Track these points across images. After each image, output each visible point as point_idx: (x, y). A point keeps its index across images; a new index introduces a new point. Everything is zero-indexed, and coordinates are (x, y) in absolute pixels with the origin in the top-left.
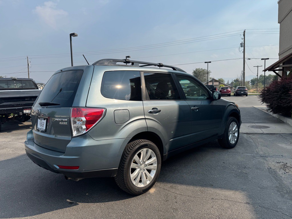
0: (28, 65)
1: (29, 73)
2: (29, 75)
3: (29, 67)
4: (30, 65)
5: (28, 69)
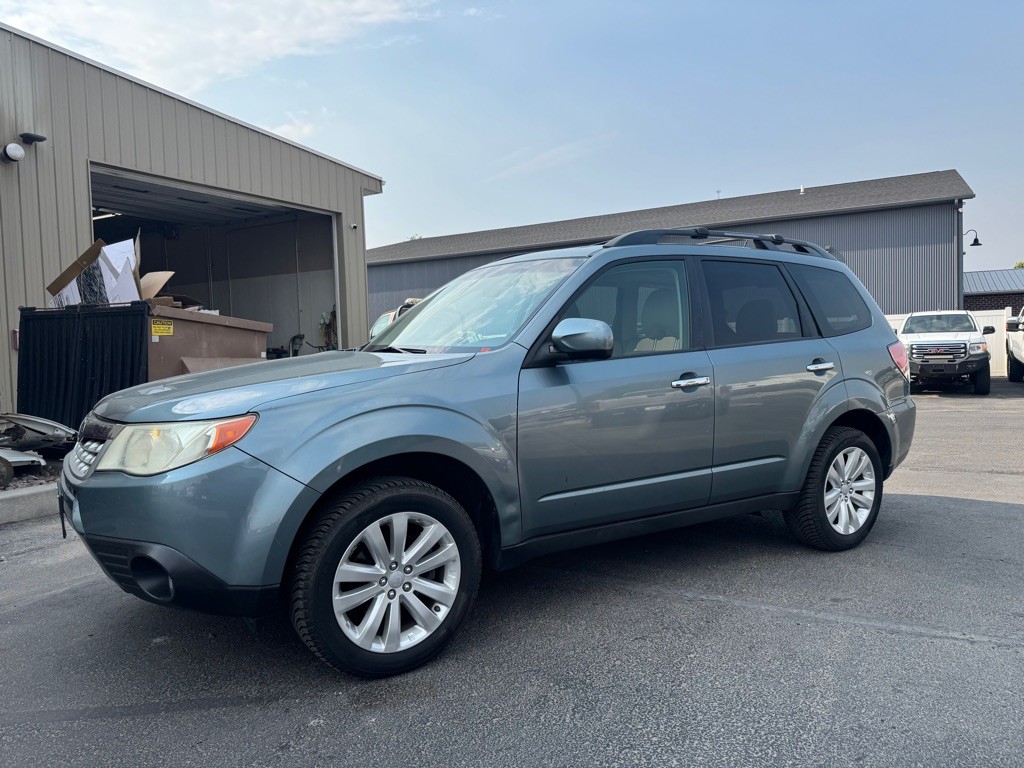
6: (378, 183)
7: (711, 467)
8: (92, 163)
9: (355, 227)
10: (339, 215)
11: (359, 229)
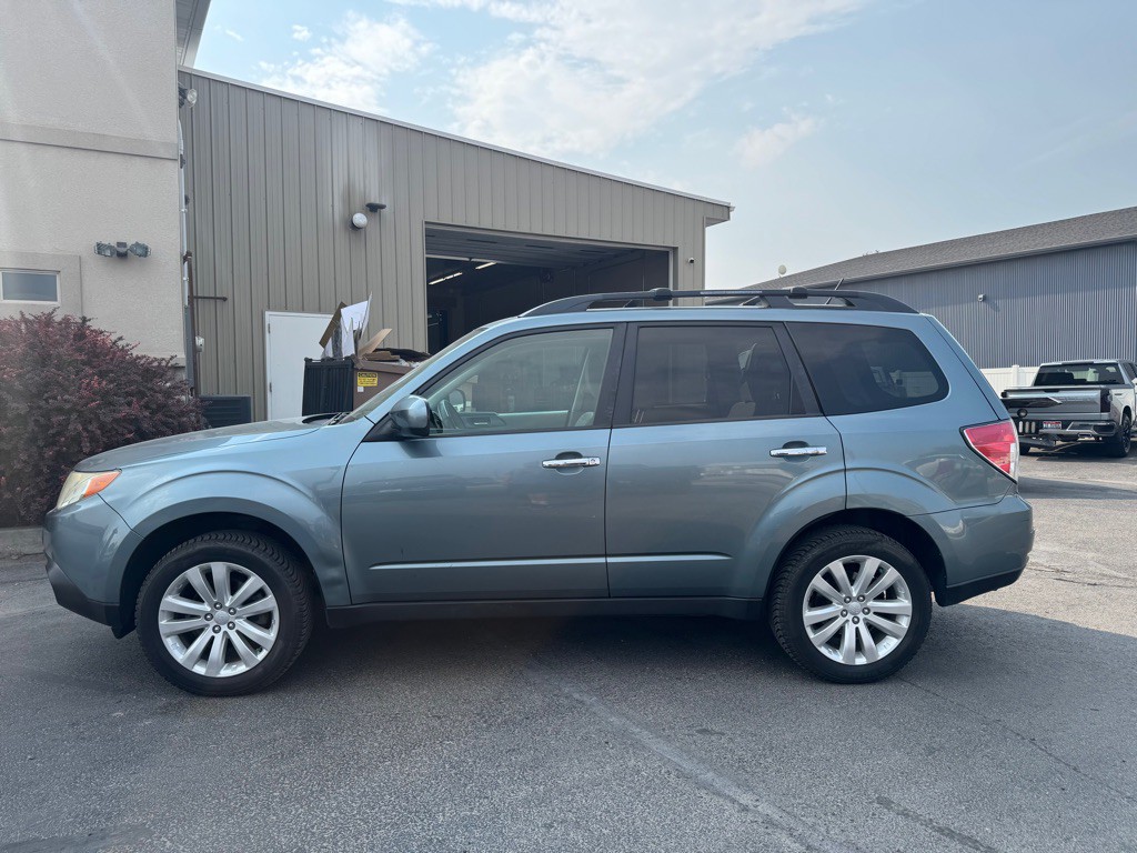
6: (726, 210)
7: (606, 556)
8: (426, 223)
9: (692, 261)
10: (675, 249)
11: (697, 263)
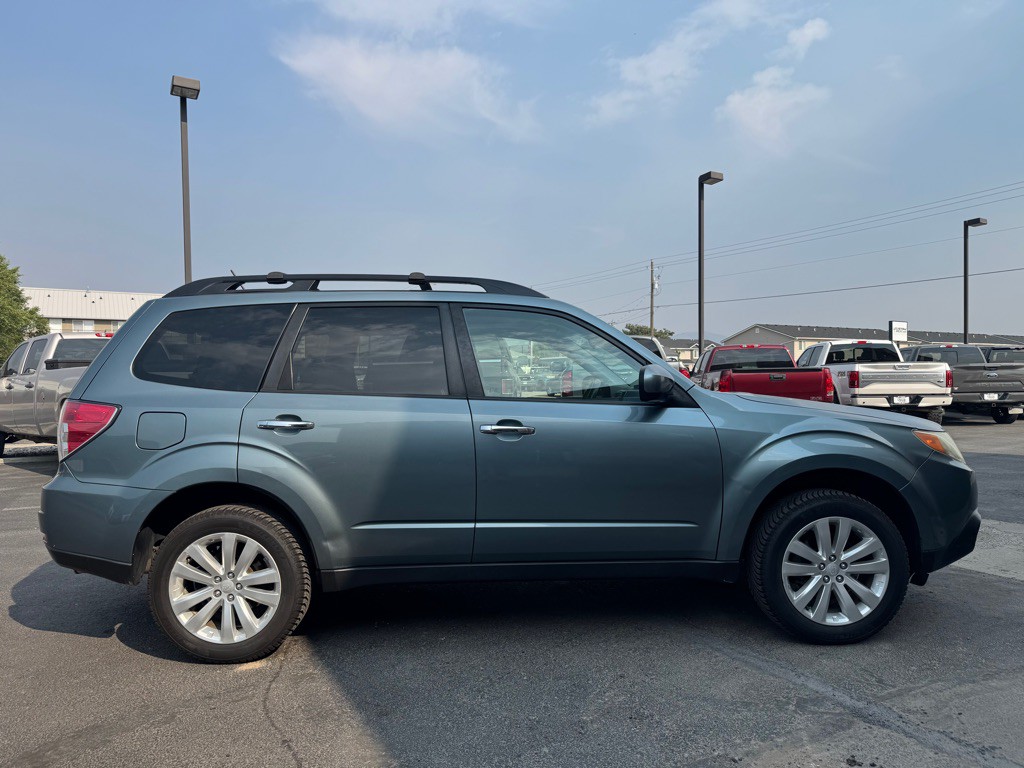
0: (653, 285)
1: (654, 309)
2: (652, 316)
3: (655, 292)
4: (656, 286)
5: (652, 297)
